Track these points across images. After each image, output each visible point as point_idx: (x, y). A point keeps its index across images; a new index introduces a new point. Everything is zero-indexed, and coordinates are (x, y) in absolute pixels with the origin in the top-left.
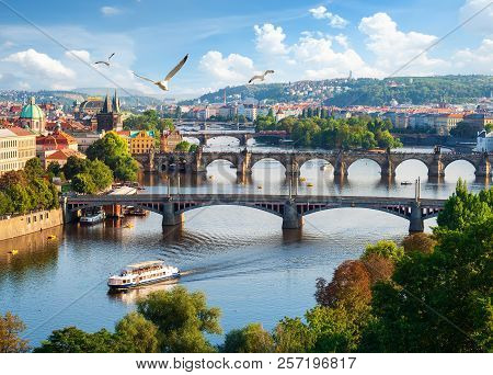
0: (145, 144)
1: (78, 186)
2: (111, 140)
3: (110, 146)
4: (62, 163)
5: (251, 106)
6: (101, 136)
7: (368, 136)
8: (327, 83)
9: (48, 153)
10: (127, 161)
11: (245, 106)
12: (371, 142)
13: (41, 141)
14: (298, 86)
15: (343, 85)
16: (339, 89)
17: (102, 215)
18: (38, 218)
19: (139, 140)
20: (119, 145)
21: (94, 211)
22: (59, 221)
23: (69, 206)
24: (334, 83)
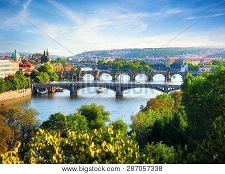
0: (59, 68)
1: (37, 81)
2: (47, 66)
3: (47, 68)
4: (29, 73)
5: (95, 58)
6: (43, 65)
7: (141, 67)
8: (122, 50)
9: (23, 70)
10: (53, 74)
11: (93, 57)
12: (142, 69)
13: (21, 66)
14: (112, 51)
15: (128, 51)
16: (127, 52)
17: (47, 91)
18: (22, 92)
19: (57, 67)
20: (50, 68)
21: (44, 90)
22: (30, 93)
23: (34, 88)
24: (125, 50)
